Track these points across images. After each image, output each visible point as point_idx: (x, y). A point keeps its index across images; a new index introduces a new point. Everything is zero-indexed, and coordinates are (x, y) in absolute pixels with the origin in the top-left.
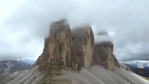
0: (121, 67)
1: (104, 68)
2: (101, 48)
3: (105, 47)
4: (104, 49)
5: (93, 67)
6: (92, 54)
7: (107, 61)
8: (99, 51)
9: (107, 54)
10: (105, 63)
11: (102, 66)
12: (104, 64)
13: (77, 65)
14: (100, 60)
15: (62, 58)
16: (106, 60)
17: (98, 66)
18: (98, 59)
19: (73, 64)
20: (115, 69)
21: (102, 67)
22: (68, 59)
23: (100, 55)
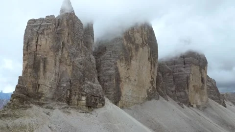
0: (227, 103)
1: (179, 104)
2: (177, 67)
3: (185, 64)
4: (183, 69)
5: (153, 101)
6: (152, 78)
7: (186, 90)
8: (173, 72)
9: (188, 78)
10: (182, 94)
11: (175, 100)
12: (181, 97)
13: (84, 98)
14: (173, 89)
15: (39, 85)
16: (184, 89)
17: (165, 101)
18: (169, 88)
19: (73, 97)
20: (211, 107)
21: (176, 103)
22: (62, 87)
23: (174, 79)
